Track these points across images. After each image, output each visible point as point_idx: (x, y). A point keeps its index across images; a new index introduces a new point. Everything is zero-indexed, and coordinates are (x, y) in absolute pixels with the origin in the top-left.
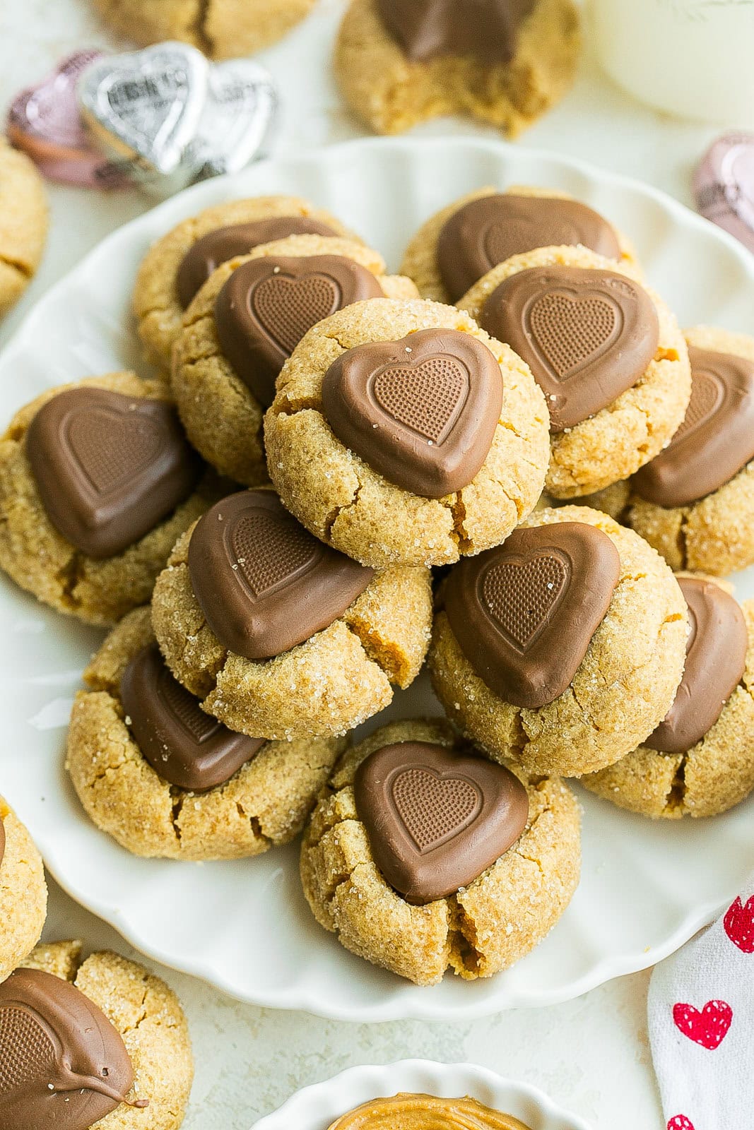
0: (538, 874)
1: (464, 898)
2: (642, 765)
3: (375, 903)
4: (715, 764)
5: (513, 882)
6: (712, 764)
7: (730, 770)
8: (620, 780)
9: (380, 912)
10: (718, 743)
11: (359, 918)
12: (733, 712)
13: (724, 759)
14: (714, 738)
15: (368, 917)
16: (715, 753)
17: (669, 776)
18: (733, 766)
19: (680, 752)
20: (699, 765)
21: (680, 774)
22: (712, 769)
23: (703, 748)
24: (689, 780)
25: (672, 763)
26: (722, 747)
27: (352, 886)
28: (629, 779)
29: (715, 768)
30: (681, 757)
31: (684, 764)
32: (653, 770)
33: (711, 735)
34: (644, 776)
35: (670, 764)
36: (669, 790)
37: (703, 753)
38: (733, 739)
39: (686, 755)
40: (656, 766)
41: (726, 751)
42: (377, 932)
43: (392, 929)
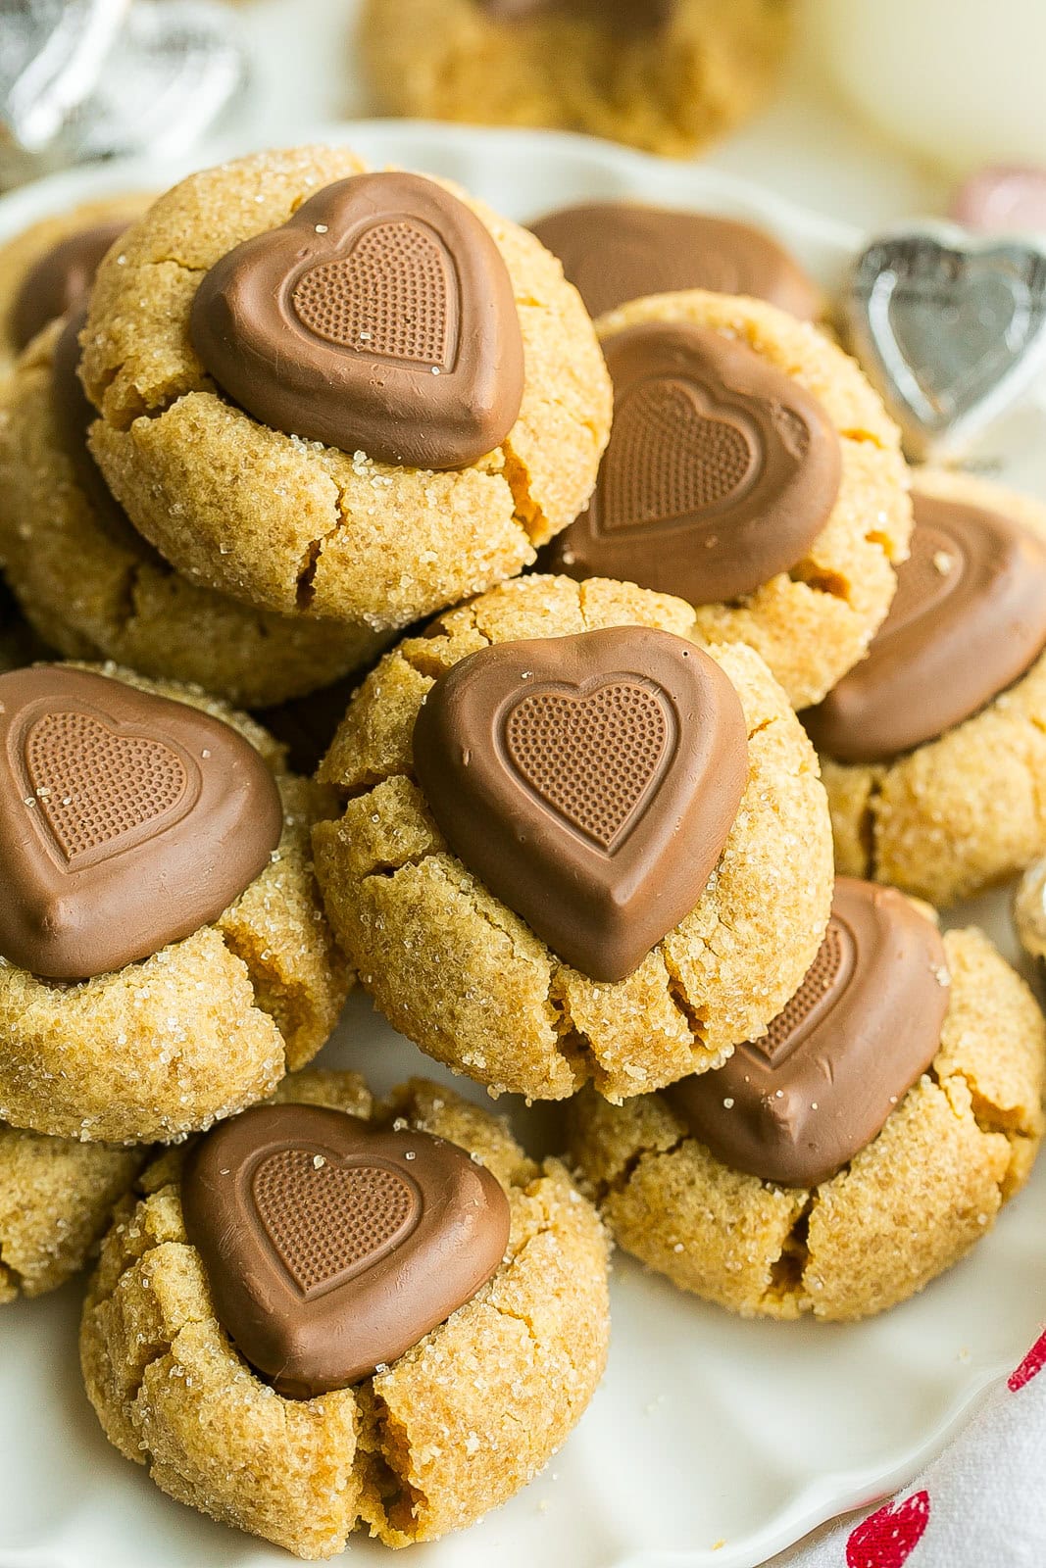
0: (526, 1342)
1: (387, 1384)
2: (731, 1203)
3: (218, 1394)
4: (867, 1213)
5: (478, 1355)
6: (862, 1213)
7: (894, 1228)
8: (686, 1229)
9: (225, 1412)
10: (876, 1175)
11: (187, 1423)
12: (910, 1122)
13: (886, 1205)
14: (870, 1165)
15: (203, 1420)
16: (868, 1193)
17: (779, 1229)
18: (901, 1220)
19: (804, 1187)
20: (837, 1211)
21: (800, 1229)
22: (861, 1223)
23: (847, 1182)
24: (815, 1239)
25: (787, 1204)
26: (883, 1184)
27: (174, 1363)
28: (702, 1230)
29: (866, 1220)
30: (805, 1196)
31: (809, 1208)
32: (749, 1215)
33: (865, 1159)
34: (732, 1225)
35: (783, 1206)
36: (776, 1256)
37: (847, 1189)
38: (904, 1170)
39: (814, 1192)
40: (757, 1208)
41: (890, 1190)
42: (221, 1448)
43: (250, 1443)
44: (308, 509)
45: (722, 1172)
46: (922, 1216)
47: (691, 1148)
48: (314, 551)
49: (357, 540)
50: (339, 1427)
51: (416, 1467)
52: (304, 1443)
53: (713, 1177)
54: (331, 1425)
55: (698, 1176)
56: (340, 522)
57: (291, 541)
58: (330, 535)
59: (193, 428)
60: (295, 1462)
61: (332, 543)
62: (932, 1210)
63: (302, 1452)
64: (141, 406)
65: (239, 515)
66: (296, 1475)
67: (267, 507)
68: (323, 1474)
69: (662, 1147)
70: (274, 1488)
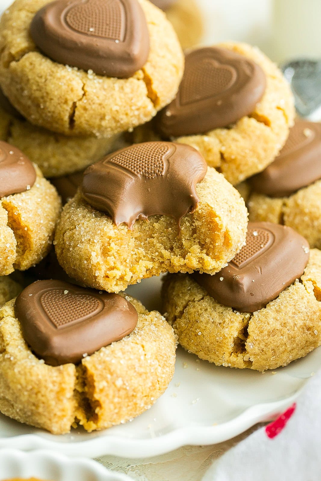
0: (141, 352)
1: (87, 361)
2: (220, 316)
3: (22, 362)
4: (271, 321)
6: (269, 320)
7: (281, 328)
8: (202, 325)
9: (25, 368)
10: (275, 308)
11: (10, 373)
12: (290, 293)
13: (278, 318)
14: (274, 306)
15: (16, 370)
16: (272, 314)
18: (284, 325)
19: (247, 312)
20: (259, 319)
22: (268, 324)
23: (264, 311)
24: (251, 329)
25: (241, 317)
26: (278, 311)
27: (7, 354)
28: (209, 326)
29: (271, 323)
30: (248, 315)
31: (249, 319)
32: (227, 320)
33: (272, 304)
34: (220, 323)
35: (240, 317)
38: (286, 307)
39: (252, 314)
40: (230, 318)
41: (281, 314)
42: (23, 381)
43: (34, 378)
44: (72, 90)
45: (218, 306)
46: (292, 324)
47: (207, 299)
48: (74, 106)
49: (90, 101)
50: (69, 375)
51: (97, 390)
52: (55, 379)
53: (214, 308)
54: (65, 373)
55: (208, 308)
56: (84, 95)
57: (66, 102)
58: (80, 100)
59: (31, 64)
60: (50, 386)
61: (81, 103)
62: (296, 323)
63: (54, 382)
64: (13, 58)
65: (47, 93)
66: (52, 391)
67: (57, 90)
68: (61, 391)
69: (196, 299)
70: (43, 396)
